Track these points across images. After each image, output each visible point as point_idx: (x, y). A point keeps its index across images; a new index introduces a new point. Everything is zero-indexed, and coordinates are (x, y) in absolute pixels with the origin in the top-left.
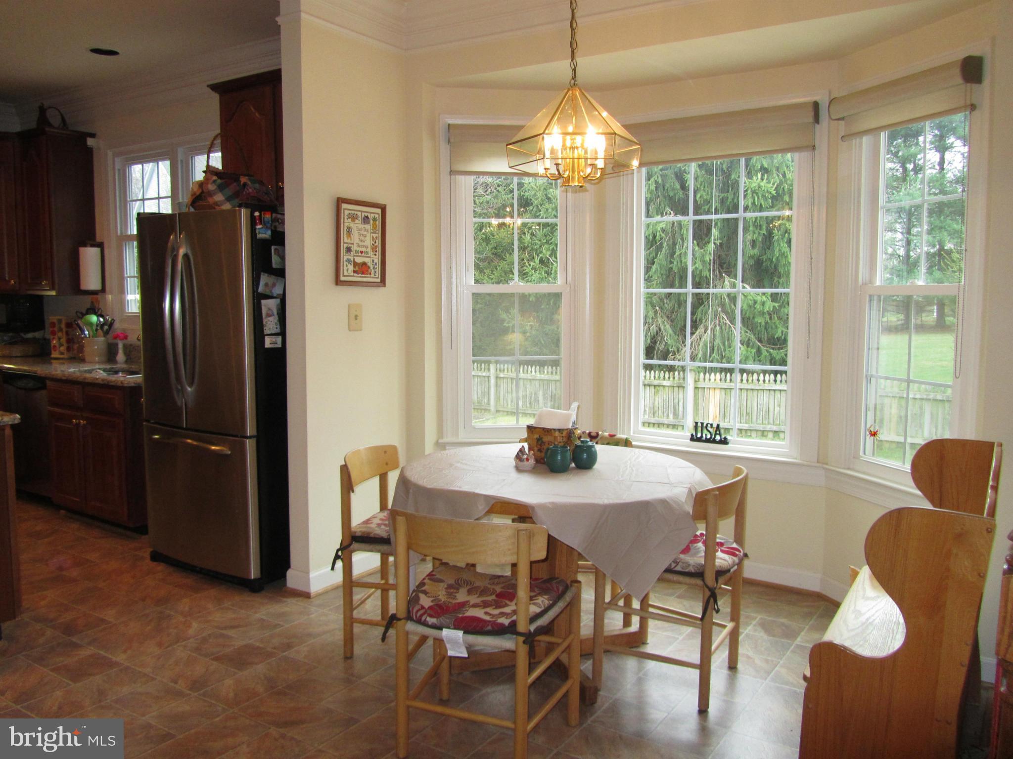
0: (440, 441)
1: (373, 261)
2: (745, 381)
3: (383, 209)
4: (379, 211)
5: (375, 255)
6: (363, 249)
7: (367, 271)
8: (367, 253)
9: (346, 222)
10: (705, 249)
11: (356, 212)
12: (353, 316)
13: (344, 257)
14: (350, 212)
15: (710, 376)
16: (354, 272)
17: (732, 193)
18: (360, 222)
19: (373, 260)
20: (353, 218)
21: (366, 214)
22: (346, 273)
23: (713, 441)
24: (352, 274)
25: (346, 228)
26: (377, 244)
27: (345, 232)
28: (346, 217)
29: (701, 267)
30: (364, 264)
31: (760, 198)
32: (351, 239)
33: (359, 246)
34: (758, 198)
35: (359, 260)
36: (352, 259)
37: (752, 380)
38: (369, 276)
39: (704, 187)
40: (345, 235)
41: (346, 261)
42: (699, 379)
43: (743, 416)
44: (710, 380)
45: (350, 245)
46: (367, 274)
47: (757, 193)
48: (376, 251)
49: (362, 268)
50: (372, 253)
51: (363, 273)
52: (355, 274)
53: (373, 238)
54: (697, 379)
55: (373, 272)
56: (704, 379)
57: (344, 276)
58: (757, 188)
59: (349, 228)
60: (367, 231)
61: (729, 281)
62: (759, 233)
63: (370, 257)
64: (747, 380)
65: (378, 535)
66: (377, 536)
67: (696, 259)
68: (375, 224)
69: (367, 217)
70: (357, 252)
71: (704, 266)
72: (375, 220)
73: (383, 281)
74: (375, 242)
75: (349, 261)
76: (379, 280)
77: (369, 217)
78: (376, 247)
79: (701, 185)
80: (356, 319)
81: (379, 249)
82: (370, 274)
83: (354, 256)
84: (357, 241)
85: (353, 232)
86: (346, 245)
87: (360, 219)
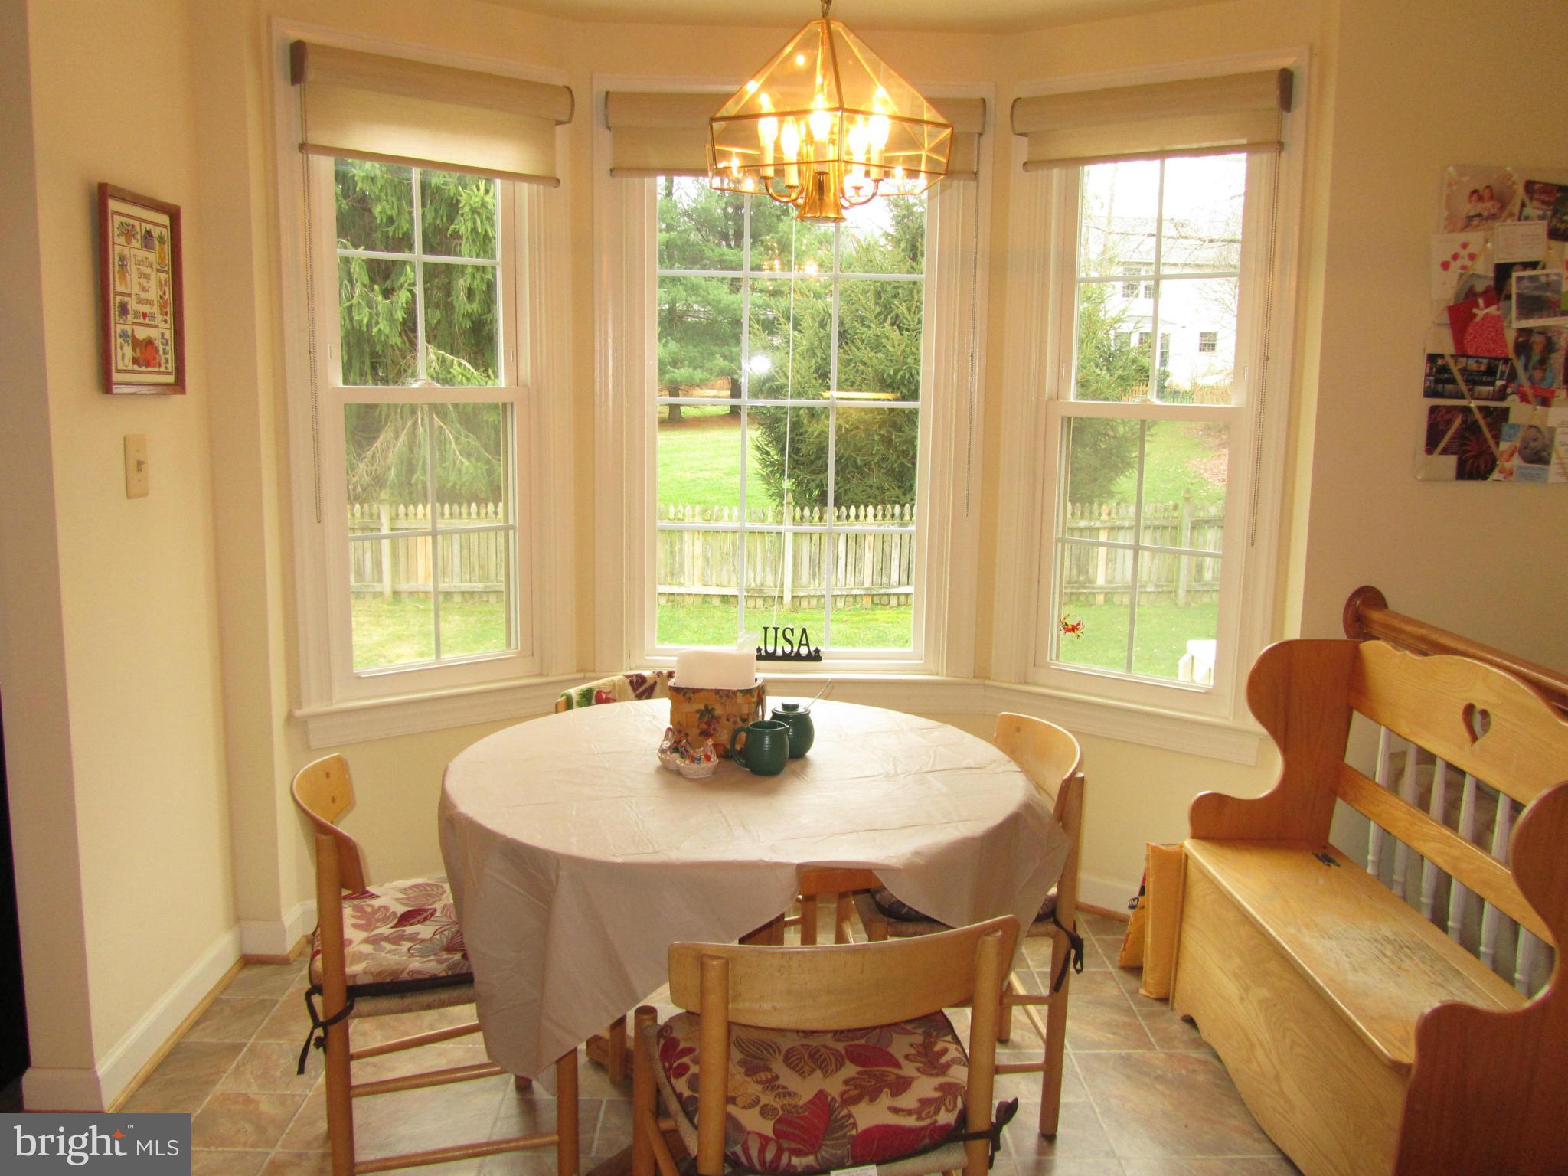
0: (298, 713)
1: (163, 334)
2: (474, 516)
3: (174, 214)
4: (165, 220)
5: (166, 321)
6: (146, 309)
7: (155, 359)
8: (152, 316)
9: (118, 246)
10: (394, 300)
11: (132, 222)
12: (132, 466)
13: (118, 326)
14: (124, 219)
15: (416, 510)
16: (135, 361)
17: (433, 209)
18: (138, 245)
19: (160, 332)
20: (128, 233)
21: (149, 227)
22: (121, 366)
23: (798, 657)
24: (131, 367)
25: (117, 258)
26: (167, 297)
27: (117, 268)
28: (117, 232)
29: (387, 330)
30: (149, 342)
31: (485, 221)
32: (126, 286)
33: (140, 301)
34: (481, 221)
35: (142, 333)
36: (130, 333)
37: (487, 514)
38: (156, 370)
39: (386, 195)
40: (117, 275)
41: (121, 336)
42: (397, 515)
43: (474, 570)
44: (416, 515)
45: (126, 299)
46: (155, 366)
47: (479, 214)
48: (166, 313)
49: (146, 353)
50: (160, 317)
51: (148, 365)
52: (136, 368)
53: (160, 281)
54: (393, 514)
55: (163, 362)
56: (406, 515)
57: (118, 371)
58: (479, 204)
59: (122, 258)
60: (150, 265)
61: (435, 354)
62: (482, 278)
63: (156, 327)
64: (478, 514)
65: (419, 972)
66: (423, 977)
67: (378, 315)
68: (162, 249)
69: (149, 233)
70: (137, 314)
71: (391, 328)
72: (161, 240)
73: (179, 385)
74: (164, 293)
75: (124, 335)
76: (171, 379)
77: (152, 232)
78: (166, 303)
79: (381, 190)
80: (139, 470)
81: (170, 309)
82: (160, 366)
83: (134, 324)
84: (136, 289)
85: (128, 267)
86: (119, 298)
87: (139, 237)
